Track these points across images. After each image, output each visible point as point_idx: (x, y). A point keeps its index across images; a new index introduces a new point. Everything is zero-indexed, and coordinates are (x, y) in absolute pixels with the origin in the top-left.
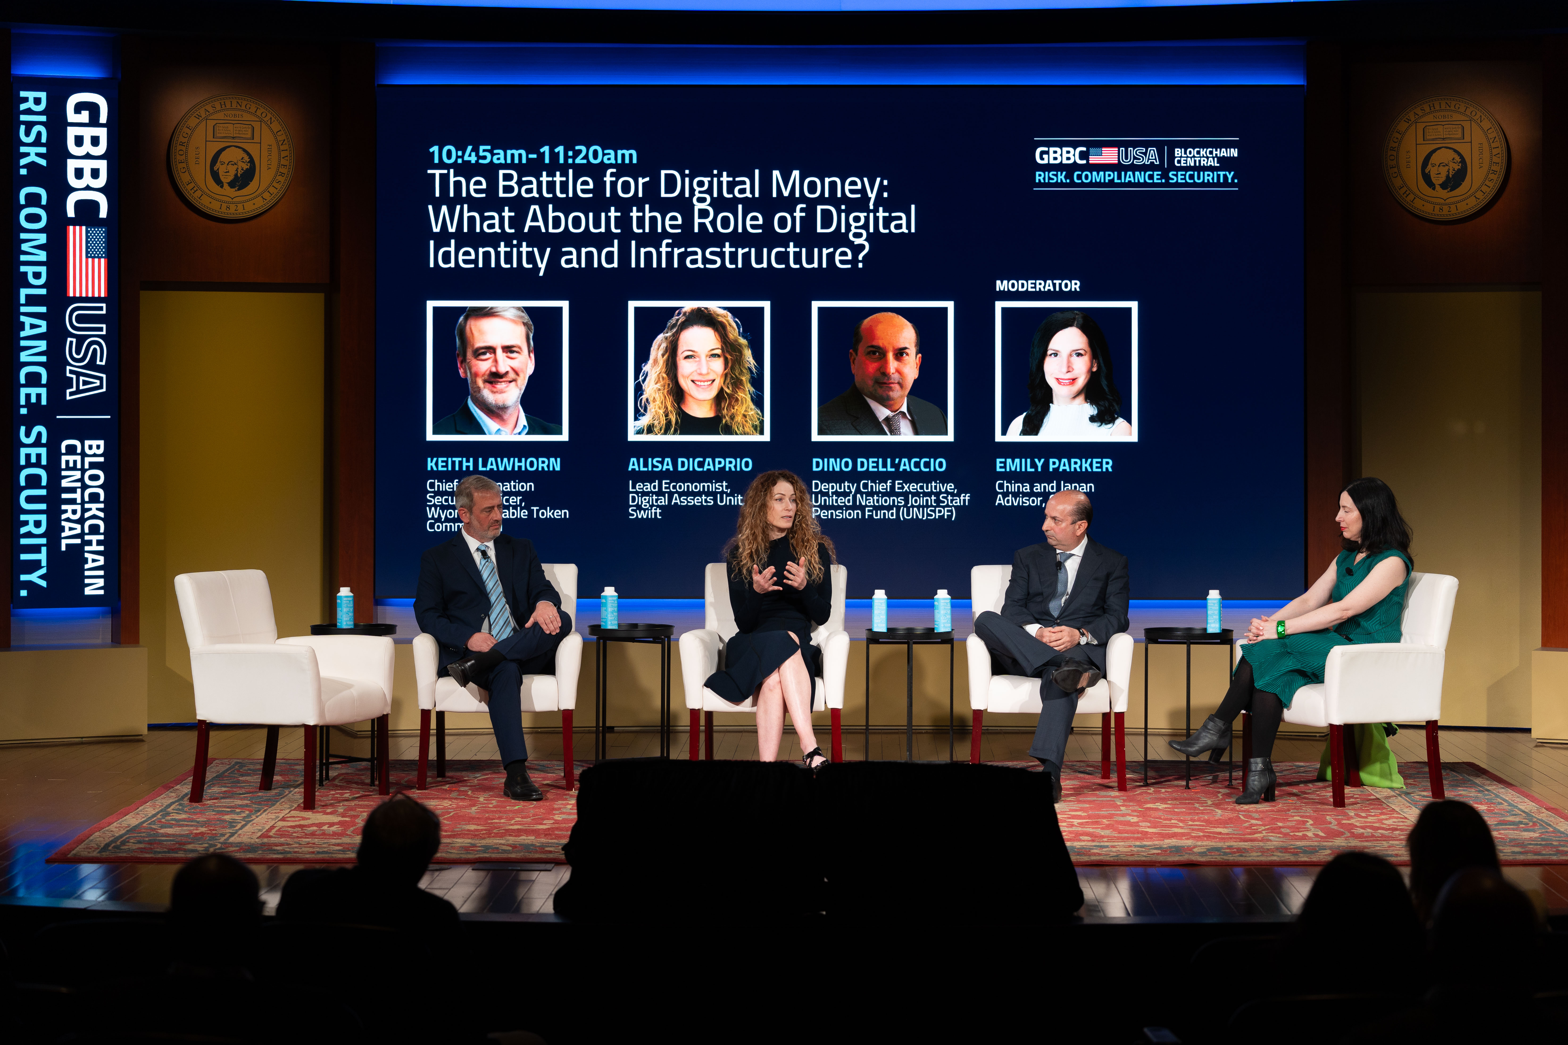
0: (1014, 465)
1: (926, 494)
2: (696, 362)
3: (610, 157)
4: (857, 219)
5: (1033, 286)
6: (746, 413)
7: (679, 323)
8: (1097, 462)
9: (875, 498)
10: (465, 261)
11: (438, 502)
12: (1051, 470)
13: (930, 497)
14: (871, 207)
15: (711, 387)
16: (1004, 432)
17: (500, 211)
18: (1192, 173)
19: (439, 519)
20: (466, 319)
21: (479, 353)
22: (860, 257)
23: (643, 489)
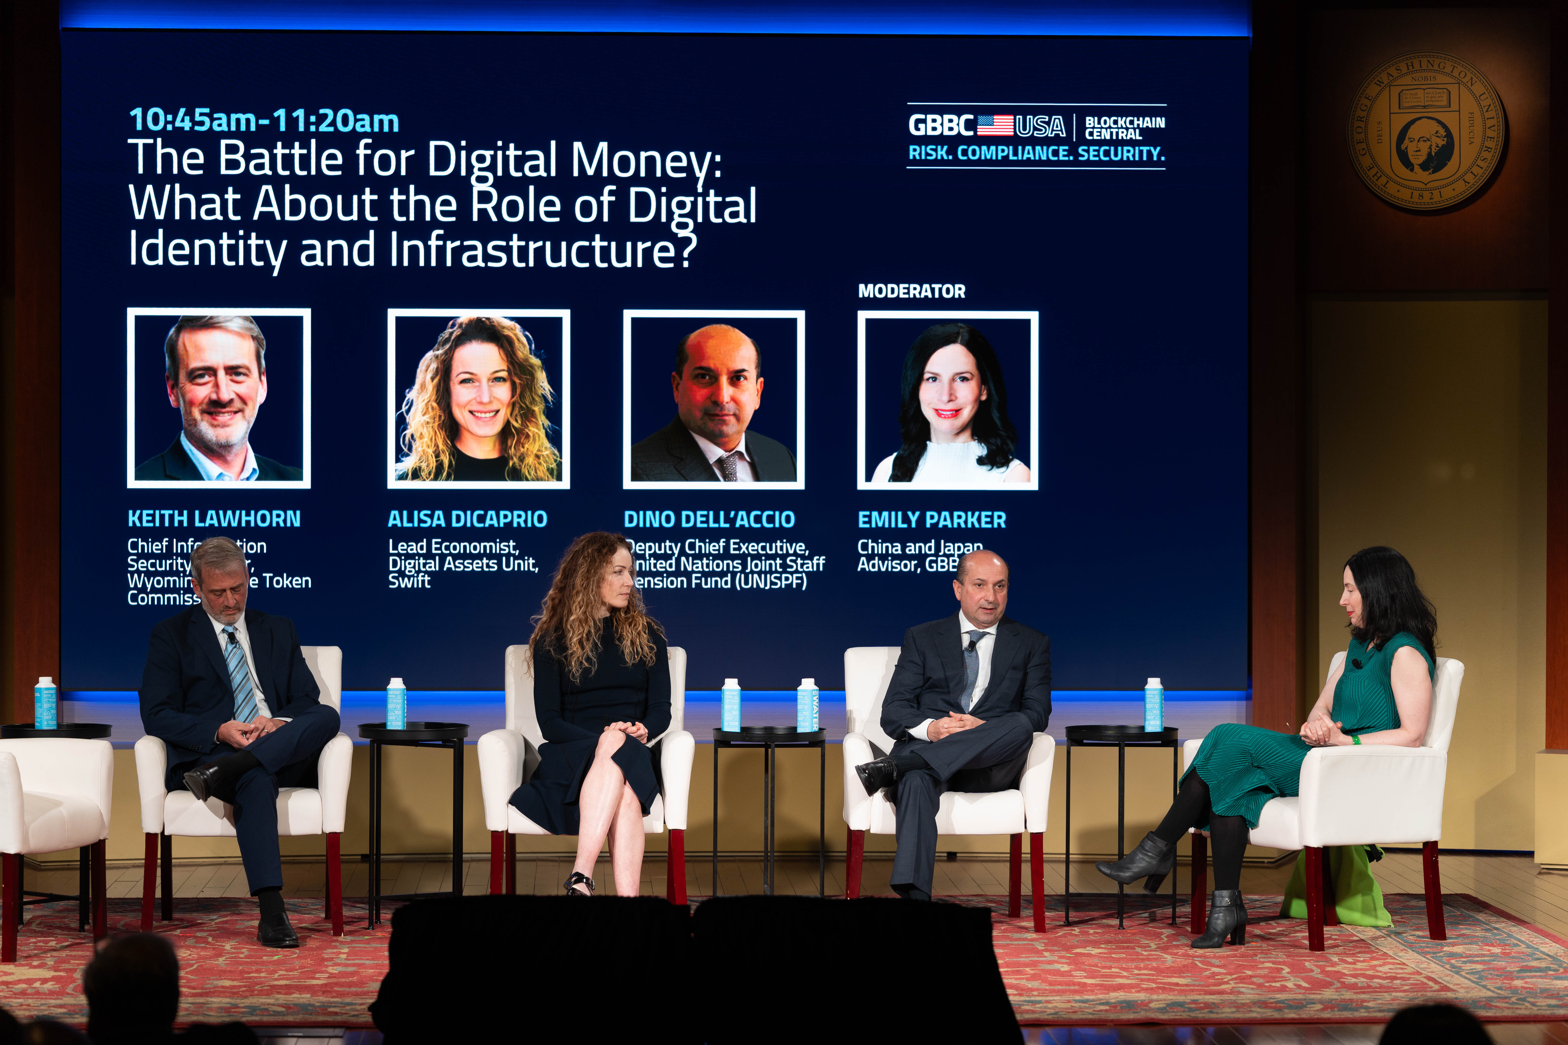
0: (881, 519)
1: (769, 557)
2: (475, 387)
3: (364, 123)
4: (681, 205)
5: (906, 291)
6: (539, 453)
7: (453, 338)
8: (987, 516)
9: (705, 561)
10: (177, 257)
11: (142, 567)
12: (928, 526)
13: (775, 560)
14: (700, 190)
15: (494, 419)
16: (869, 478)
17: (222, 193)
18: (1107, 148)
19: (143, 590)
20: (178, 331)
21: (195, 375)
22: (686, 254)
23: (406, 550)
